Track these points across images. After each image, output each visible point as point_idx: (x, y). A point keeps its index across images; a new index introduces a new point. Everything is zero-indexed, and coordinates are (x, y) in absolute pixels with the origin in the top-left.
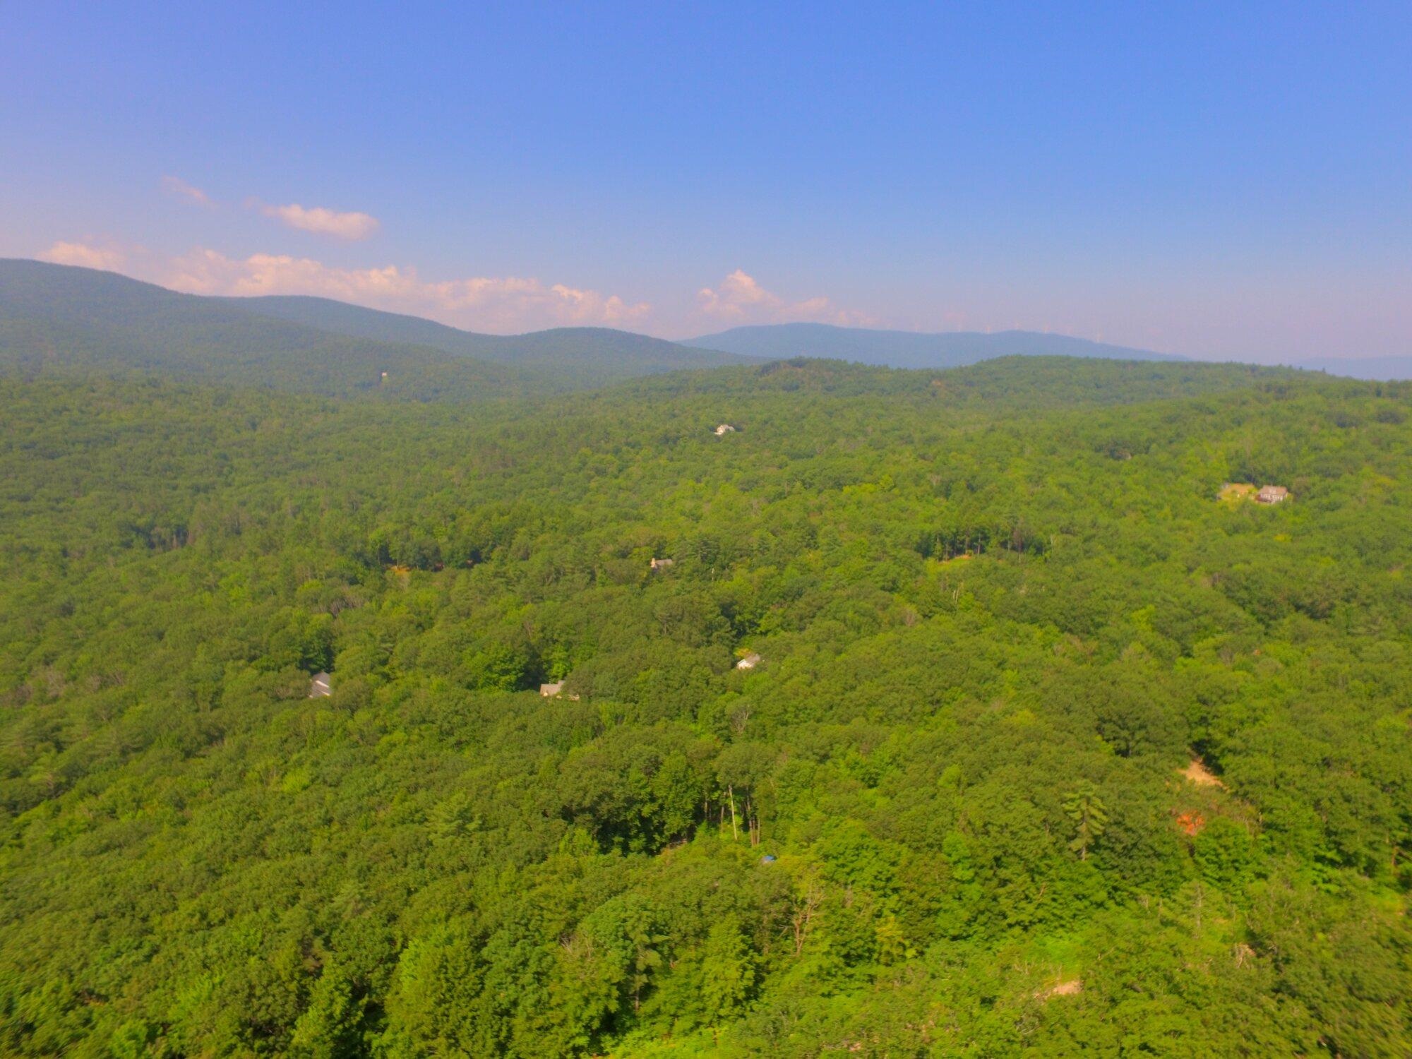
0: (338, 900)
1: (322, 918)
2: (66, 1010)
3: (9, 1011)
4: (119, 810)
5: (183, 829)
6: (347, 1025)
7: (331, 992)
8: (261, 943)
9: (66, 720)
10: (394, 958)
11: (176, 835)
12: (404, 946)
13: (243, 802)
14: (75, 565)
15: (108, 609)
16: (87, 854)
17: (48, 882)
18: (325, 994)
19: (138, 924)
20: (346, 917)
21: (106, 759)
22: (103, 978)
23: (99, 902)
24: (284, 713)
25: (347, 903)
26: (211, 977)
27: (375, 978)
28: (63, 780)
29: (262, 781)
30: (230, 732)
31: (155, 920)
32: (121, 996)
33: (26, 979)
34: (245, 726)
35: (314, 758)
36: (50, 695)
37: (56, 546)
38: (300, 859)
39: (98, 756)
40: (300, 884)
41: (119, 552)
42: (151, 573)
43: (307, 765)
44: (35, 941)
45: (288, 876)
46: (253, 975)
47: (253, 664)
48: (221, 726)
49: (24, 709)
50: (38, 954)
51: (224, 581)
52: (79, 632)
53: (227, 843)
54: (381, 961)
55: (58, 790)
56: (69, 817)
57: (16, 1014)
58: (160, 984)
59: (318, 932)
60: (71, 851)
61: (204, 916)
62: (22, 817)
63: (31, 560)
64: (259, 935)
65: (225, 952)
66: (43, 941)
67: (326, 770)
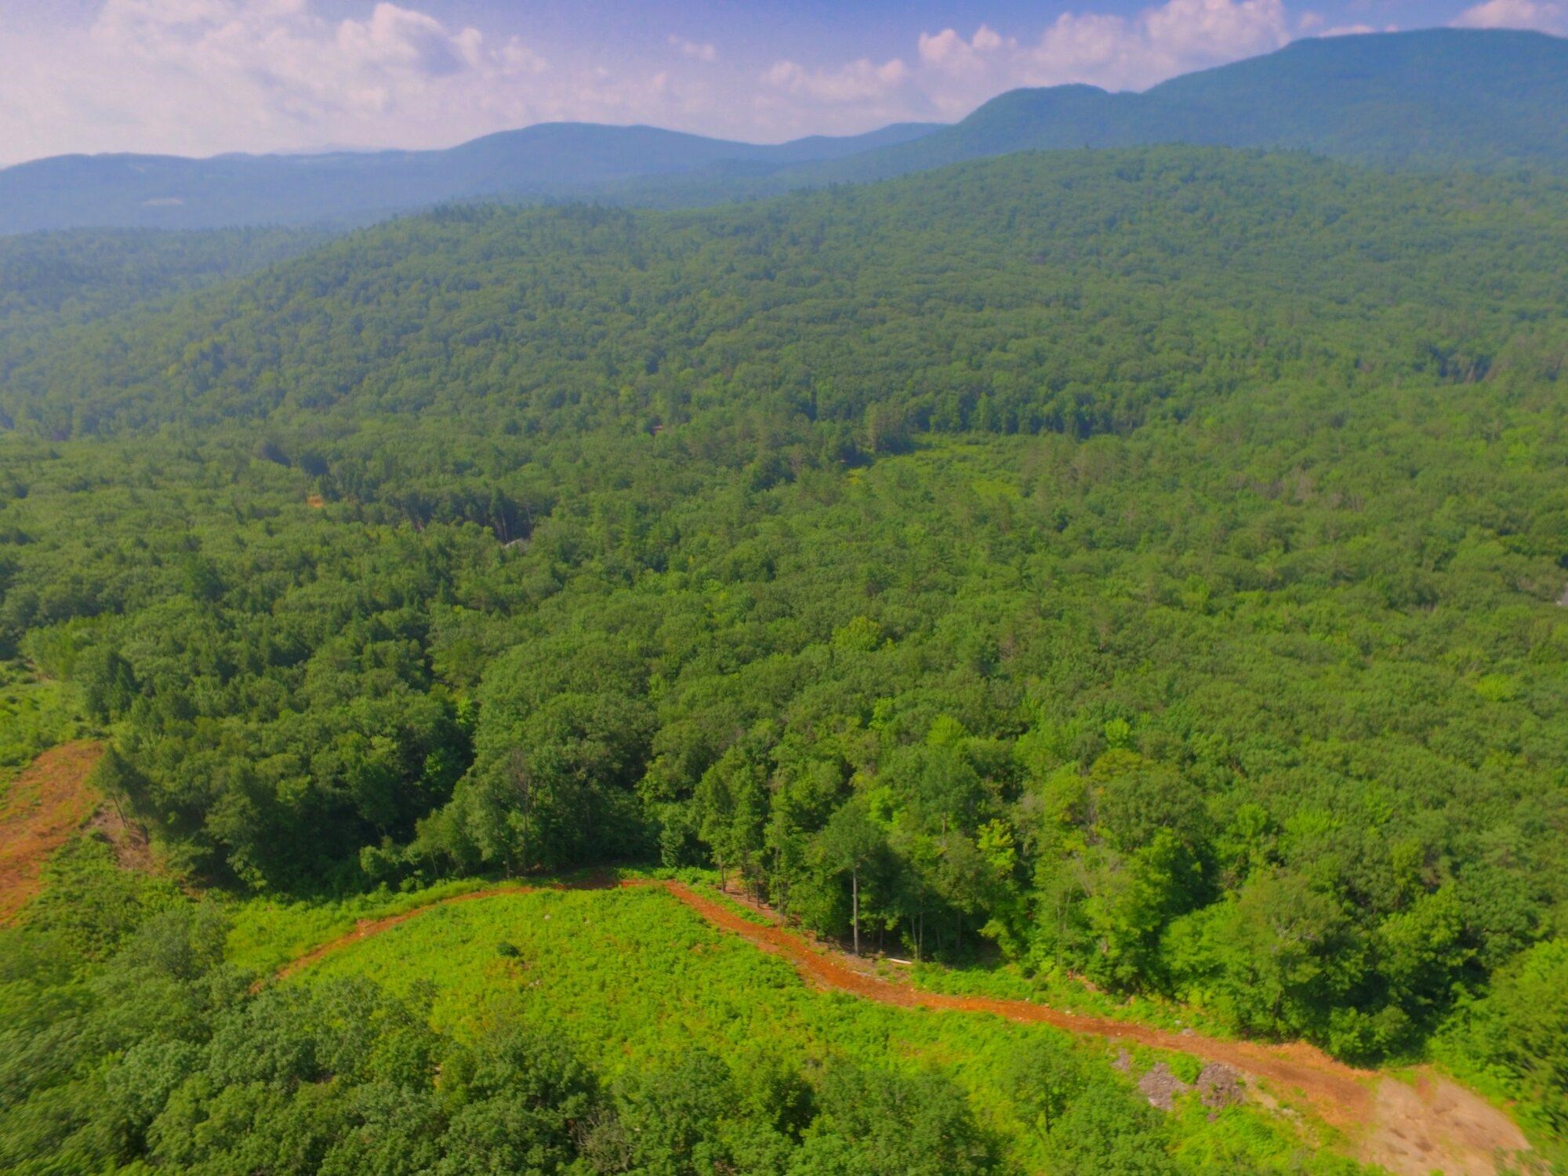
0: (1486, 837)
1: (1462, 840)
2: (1219, 764)
3: (1186, 736)
4: (1312, 627)
5: (1358, 674)
6: (1440, 958)
7: (1438, 917)
8: (1387, 821)
9: (1300, 526)
10: (1529, 941)
11: (1350, 675)
12: (1548, 936)
13: (1426, 678)
14: (1362, 378)
15: (1375, 432)
16: (1273, 650)
17: (1240, 657)
18: (1430, 912)
19: (1290, 733)
20: (1490, 858)
21: (1318, 576)
22: (1252, 758)
23: (1269, 695)
24: (1516, 608)
25: (1497, 846)
26: (1331, 817)
27: (1495, 941)
28: (1280, 578)
29: (1457, 668)
30: (1444, 603)
31: (1305, 738)
32: (1257, 780)
33: (1203, 721)
34: (1463, 602)
35: (1529, 673)
36: (1297, 498)
37: (1352, 355)
38: (1462, 768)
39: (1314, 570)
40: (1452, 793)
41: (1408, 374)
42: (1431, 404)
43: (1518, 676)
44: (1218, 697)
45: (1443, 777)
46: (1368, 844)
47: (1503, 538)
48: (1437, 591)
49: (1273, 503)
50: (1216, 709)
51: (1509, 432)
52: (1341, 447)
53: (1393, 709)
54: (1510, 930)
55: (1273, 585)
56: (1273, 612)
57: (1189, 742)
58: (1289, 793)
59: (1449, 851)
60: (1264, 642)
61: (1345, 762)
62: (1241, 595)
63: (1326, 365)
64: (1389, 812)
65: (1352, 805)
66: (1223, 700)
67: (1536, 694)
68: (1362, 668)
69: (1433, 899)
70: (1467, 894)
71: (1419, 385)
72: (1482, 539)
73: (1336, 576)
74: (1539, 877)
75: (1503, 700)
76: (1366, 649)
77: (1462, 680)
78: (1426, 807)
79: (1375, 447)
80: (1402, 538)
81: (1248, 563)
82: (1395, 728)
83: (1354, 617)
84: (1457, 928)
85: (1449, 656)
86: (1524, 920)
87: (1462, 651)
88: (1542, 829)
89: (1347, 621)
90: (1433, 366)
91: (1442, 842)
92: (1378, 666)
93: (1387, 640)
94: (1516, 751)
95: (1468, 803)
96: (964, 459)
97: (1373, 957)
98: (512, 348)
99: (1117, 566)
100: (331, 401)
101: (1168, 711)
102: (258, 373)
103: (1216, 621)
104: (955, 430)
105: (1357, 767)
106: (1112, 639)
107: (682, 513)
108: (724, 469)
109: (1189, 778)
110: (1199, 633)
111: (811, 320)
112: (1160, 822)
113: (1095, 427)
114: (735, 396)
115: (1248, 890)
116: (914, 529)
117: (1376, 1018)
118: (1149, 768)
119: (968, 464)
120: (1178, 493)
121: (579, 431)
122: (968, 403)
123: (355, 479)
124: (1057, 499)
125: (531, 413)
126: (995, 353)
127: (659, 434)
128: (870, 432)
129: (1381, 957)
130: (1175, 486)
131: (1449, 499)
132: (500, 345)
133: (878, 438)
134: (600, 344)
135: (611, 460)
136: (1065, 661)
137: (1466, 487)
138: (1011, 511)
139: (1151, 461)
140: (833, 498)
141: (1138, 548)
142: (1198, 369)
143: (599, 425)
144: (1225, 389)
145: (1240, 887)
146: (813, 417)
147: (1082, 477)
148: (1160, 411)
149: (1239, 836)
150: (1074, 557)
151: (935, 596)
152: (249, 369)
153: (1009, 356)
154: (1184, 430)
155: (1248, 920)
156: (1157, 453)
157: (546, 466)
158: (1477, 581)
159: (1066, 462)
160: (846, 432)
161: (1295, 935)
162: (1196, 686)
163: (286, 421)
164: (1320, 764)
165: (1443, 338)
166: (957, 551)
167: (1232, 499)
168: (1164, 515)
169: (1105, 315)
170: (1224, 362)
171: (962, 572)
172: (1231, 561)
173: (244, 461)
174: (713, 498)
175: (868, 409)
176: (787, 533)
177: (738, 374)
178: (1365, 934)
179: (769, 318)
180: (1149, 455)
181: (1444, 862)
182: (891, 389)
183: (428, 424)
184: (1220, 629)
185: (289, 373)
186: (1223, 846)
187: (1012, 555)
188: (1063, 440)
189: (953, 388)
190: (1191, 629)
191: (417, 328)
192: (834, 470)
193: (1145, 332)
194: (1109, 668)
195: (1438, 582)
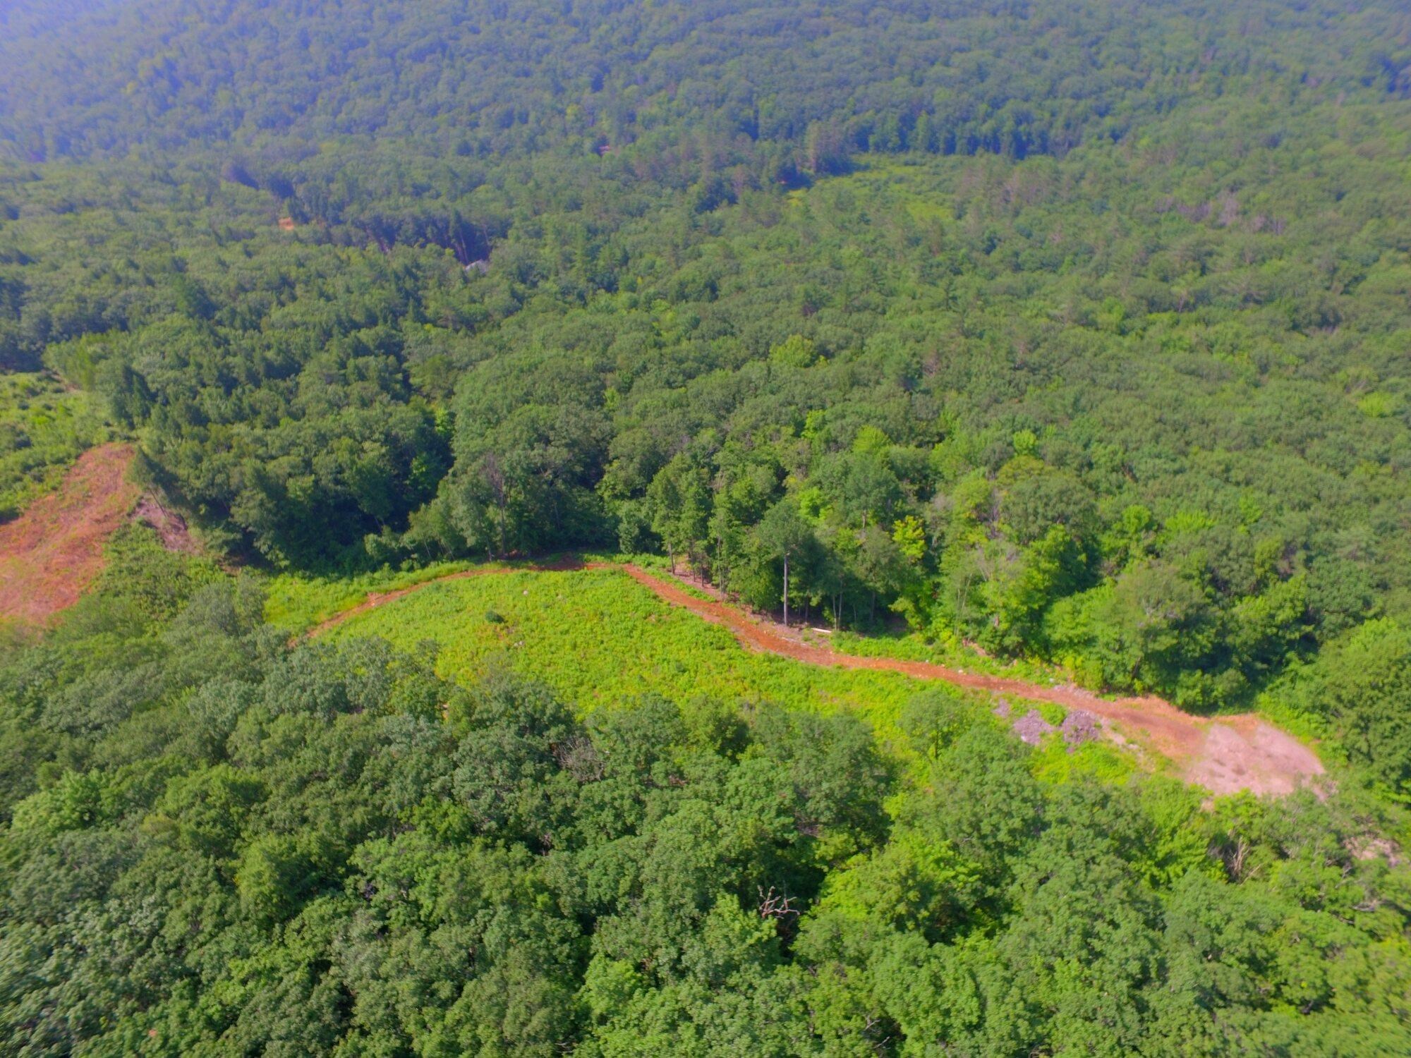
68: (1257, 385)
69: (1285, 586)
70: (1314, 581)
71: (1363, 102)
72: (1395, 262)
73: (1246, 299)
74: (1380, 569)
75: (1382, 416)
76: (1264, 369)
77: (1349, 398)
78: (1293, 509)
79: (1307, 168)
80: (1316, 261)
81: (1165, 286)
82: (1278, 440)
83: (1258, 338)
84: (1300, 609)
85: (1340, 375)
86: (1360, 603)
87: (1352, 371)
88: (1393, 529)
89: (1250, 342)
90: (1382, 80)
91: (1302, 539)
92: (1273, 384)
93: (1285, 360)
94: (1383, 461)
95: (1331, 506)
96: (901, 180)
97: (1224, 631)
98: (458, 64)
99: (1039, 287)
100: (289, 122)
101: (1072, 424)
102: (214, 91)
103: (1127, 341)
104: (893, 150)
105: (1238, 475)
106: (1028, 358)
107: (630, 235)
108: (669, 190)
109: (1084, 483)
110: (1109, 352)
111: (755, 32)
112: (1054, 520)
113: (1031, 148)
114: (679, 115)
115: (1125, 577)
116: (849, 251)
117: (1217, 679)
118: (1049, 473)
119: (904, 186)
120: (1104, 217)
121: (529, 152)
122: (907, 122)
123: (321, 202)
124: (987, 222)
125: (482, 133)
126: (938, 68)
127: (606, 154)
128: (811, 153)
129: (1231, 632)
130: (1103, 208)
131: (1370, 222)
132: (447, 61)
133: (818, 159)
134: (546, 59)
135: (561, 182)
136: (983, 378)
137: (1390, 210)
138: (943, 234)
139: (1083, 183)
140: (773, 219)
141: (1063, 269)
142: (1140, 85)
143: (548, 146)
144: (1165, 107)
145: (1118, 574)
146: (755, 137)
147: (1013, 199)
148: (1098, 130)
149: (1123, 532)
150: (999, 279)
151: (866, 316)
152: (205, 87)
153: (951, 71)
154: (1119, 150)
155: (1122, 600)
156: (1089, 175)
157: (500, 188)
158: (1380, 304)
159: (1000, 183)
160: (787, 151)
161: (1161, 614)
162: (1102, 400)
163: (248, 143)
164: (1203, 472)
165: (1400, 48)
166: (889, 273)
167: (1157, 222)
168: (1090, 238)
169: (1053, 25)
170: (1169, 76)
171: (892, 293)
172: (1148, 284)
173: (214, 184)
174: (659, 220)
175: (810, 127)
176: (729, 255)
177: (682, 91)
178: (1220, 613)
179: (712, 30)
180: (1082, 177)
181: (1301, 555)
182: (833, 107)
183: (384, 146)
184: (1130, 349)
185: (244, 91)
186: (1107, 541)
187: (941, 277)
188: (998, 161)
189: (893, 106)
190: (1103, 349)
191: (364, 43)
192: (775, 192)
193: (1092, 44)
194: (1022, 385)
195: (1344, 305)
